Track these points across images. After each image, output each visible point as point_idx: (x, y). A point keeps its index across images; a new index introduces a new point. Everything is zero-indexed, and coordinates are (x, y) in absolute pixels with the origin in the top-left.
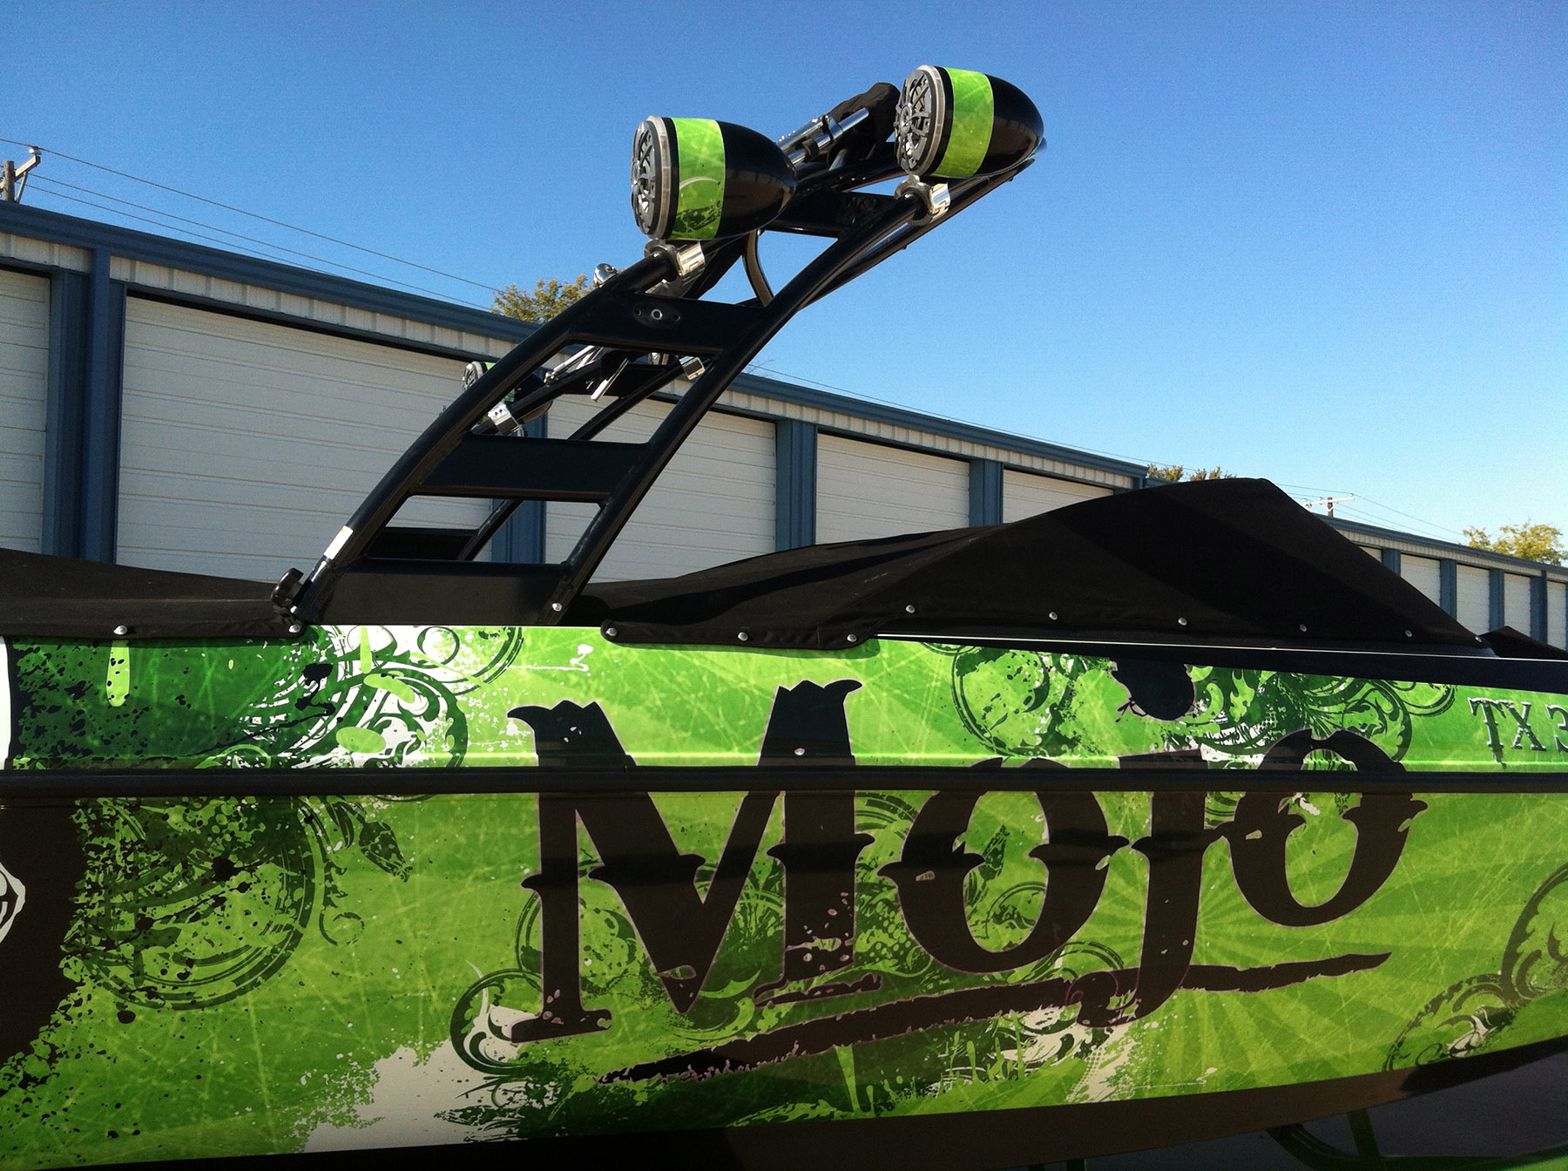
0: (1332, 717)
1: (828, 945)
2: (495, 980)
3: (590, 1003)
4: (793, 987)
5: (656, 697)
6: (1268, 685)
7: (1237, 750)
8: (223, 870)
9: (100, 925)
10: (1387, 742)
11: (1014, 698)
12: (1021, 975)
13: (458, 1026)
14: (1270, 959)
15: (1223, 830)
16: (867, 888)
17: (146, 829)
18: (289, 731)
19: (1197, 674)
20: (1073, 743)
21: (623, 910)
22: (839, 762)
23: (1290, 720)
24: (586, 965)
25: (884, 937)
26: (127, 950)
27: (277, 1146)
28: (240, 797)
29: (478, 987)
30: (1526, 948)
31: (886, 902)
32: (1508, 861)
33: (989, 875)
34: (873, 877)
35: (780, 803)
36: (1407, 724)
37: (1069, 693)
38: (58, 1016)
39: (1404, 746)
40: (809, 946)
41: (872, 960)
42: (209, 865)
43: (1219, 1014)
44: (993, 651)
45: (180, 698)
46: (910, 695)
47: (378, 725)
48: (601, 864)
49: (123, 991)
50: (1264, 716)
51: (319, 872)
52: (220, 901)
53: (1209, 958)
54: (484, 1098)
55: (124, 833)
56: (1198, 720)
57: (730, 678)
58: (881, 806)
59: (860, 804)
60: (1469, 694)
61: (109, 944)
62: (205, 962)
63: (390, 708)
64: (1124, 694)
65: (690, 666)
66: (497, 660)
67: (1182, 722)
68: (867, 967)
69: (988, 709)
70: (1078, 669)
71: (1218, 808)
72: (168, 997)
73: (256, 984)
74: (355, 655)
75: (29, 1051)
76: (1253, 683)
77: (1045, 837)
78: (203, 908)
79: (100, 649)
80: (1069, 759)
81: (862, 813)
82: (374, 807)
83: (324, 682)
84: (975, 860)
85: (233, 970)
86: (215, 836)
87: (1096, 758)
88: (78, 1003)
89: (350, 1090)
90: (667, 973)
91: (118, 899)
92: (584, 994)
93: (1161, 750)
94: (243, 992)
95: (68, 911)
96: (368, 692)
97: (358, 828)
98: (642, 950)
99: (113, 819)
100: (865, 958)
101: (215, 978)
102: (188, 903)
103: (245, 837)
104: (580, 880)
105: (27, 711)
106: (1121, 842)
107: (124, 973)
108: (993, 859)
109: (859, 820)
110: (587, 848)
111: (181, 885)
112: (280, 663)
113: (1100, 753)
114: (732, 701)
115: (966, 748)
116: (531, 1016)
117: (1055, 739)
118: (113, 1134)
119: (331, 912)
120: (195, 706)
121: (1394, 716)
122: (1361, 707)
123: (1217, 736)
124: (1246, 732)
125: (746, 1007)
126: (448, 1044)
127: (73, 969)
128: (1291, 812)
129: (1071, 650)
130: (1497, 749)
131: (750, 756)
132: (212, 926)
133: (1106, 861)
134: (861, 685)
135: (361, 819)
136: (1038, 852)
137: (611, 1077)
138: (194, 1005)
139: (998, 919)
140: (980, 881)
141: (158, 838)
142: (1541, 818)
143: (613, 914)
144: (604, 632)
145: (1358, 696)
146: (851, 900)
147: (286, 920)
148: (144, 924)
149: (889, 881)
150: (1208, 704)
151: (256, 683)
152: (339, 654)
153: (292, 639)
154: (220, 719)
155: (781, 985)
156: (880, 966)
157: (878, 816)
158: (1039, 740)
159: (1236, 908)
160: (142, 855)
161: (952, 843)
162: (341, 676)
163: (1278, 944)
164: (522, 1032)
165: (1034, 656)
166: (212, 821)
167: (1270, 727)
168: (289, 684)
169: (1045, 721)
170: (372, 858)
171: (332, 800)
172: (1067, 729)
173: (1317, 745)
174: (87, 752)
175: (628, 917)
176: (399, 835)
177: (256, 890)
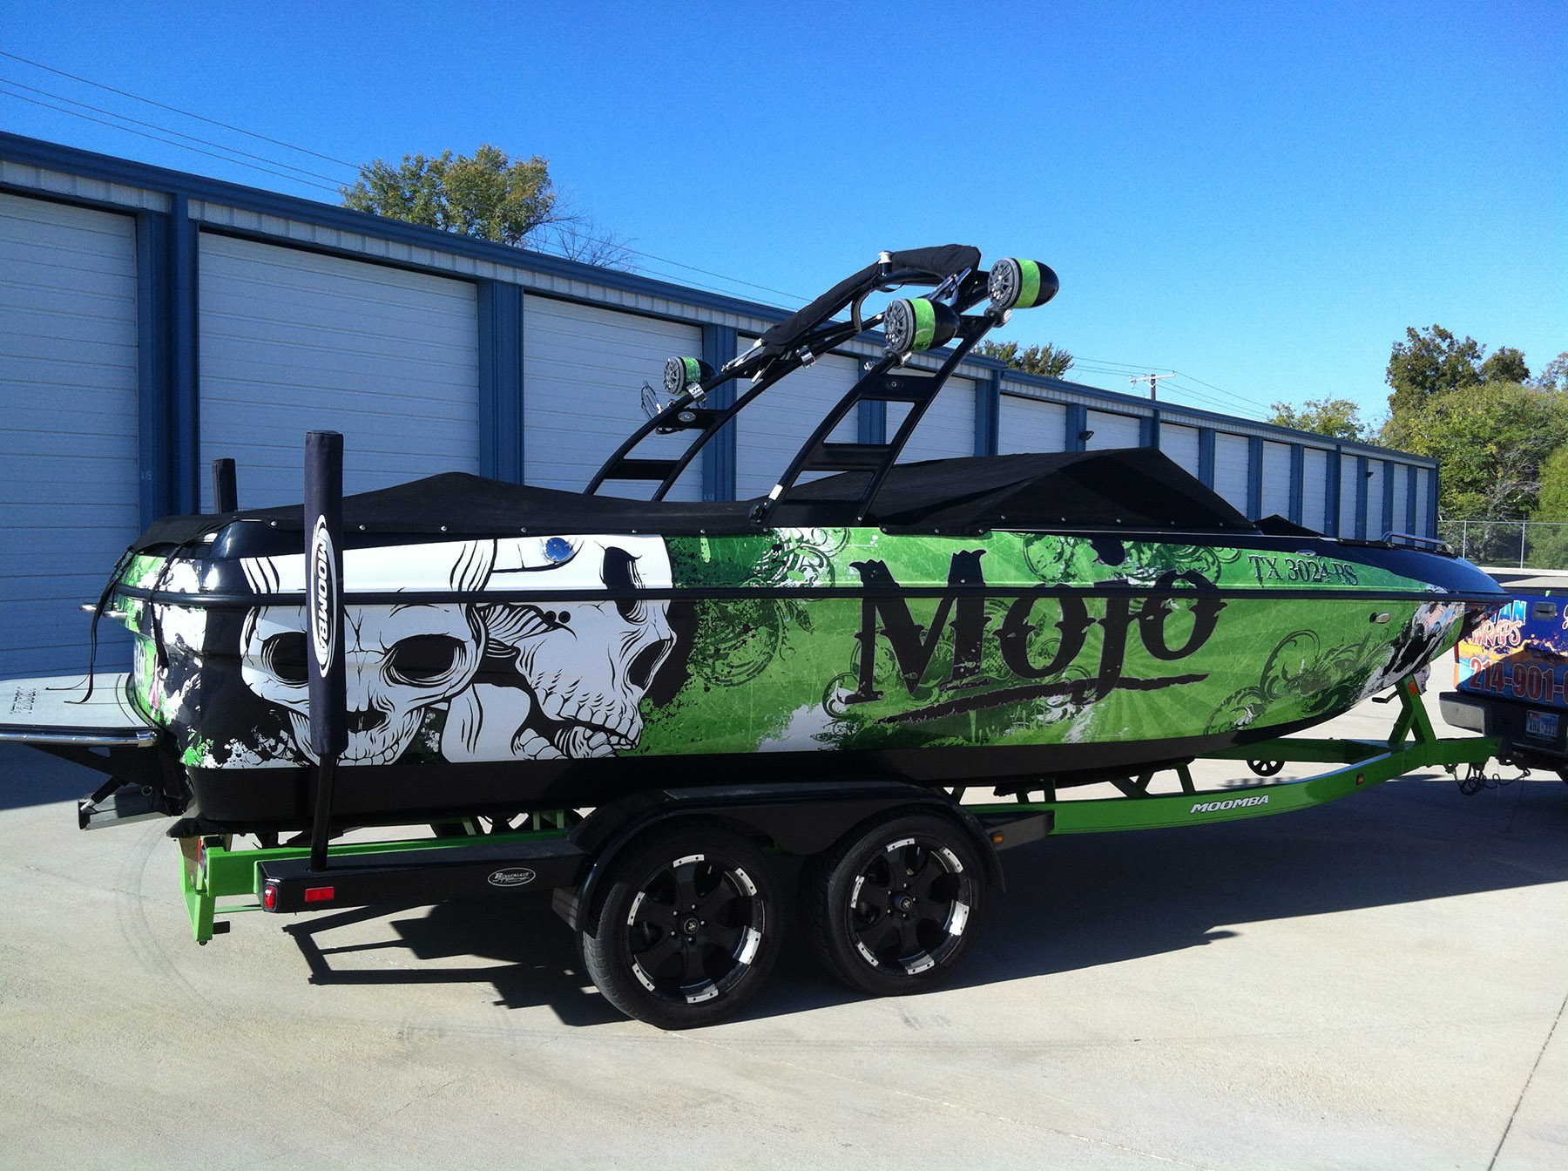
0: (1185, 564)
1: (970, 665)
2: (841, 677)
3: (876, 688)
4: (955, 683)
5: (905, 558)
6: (1157, 550)
7: (1143, 579)
8: (747, 629)
9: (701, 651)
10: (1209, 576)
11: (1049, 557)
12: (1048, 680)
13: (826, 695)
14: (1155, 675)
15: (1137, 615)
16: (988, 640)
17: (720, 612)
18: (770, 573)
19: (1126, 545)
20: (1074, 577)
21: (892, 648)
22: (979, 585)
23: (1167, 566)
24: (876, 671)
25: (993, 662)
26: (710, 661)
27: (749, 749)
28: (755, 598)
29: (835, 680)
30: (1272, 674)
31: (995, 646)
32: (1264, 631)
33: (1037, 635)
34: (990, 636)
35: (955, 603)
36: (1219, 567)
37: (1072, 555)
38: (683, 688)
39: (1217, 578)
40: (963, 665)
41: (988, 672)
42: (741, 627)
43: (1131, 700)
44: (1040, 536)
45: (729, 559)
46: (1006, 555)
47: (802, 570)
48: (884, 628)
49: (708, 679)
50: (1155, 564)
51: (781, 630)
52: (745, 642)
53: (1129, 674)
54: (829, 729)
55: (713, 614)
56: (1127, 566)
57: (934, 549)
58: (995, 604)
59: (986, 603)
60: (1249, 553)
61: (704, 659)
62: (737, 667)
63: (805, 563)
64: (1095, 554)
65: (916, 544)
66: (842, 542)
67: (1120, 567)
68: (985, 675)
69: (1039, 562)
70: (1076, 544)
71: (1135, 605)
72: (723, 681)
73: (755, 676)
74: (789, 541)
75: (671, 702)
76: (1151, 549)
77: (1061, 618)
78: (739, 644)
79: (697, 539)
80: (1072, 584)
81: (987, 608)
82: (802, 604)
83: (780, 552)
84: (1032, 628)
85: (748, 670)
86: (744, 615)
87: (1084, 583)
88: (691, 683)
89: (782, 724)
90: (907, 676)
91: (709, 641)
92: (874, 684)
93: (1111, 580)
94: (749, 680)
95: (691, 645)
96: (797, 556)
97: (796, 612)
98: (898, 666)
99: (709, 608)
100: (985, 671)
101: (740, 674)
102: (733, 642)
103: (755, 615)
104: (876, 635)
105: (676, 564)
106: (1094, 620)
107: (708, 671)
108: (1039, 629)
109: (986, 611)
110: (879, 622)
111: (731, 635)
112: (763, 544)
113: (1086, 581)
114: (935, 559)
115: (1030, 579)
116: (853, 693)
117: (1067, 575)
118: (693, 740)
119: (784, 647)
120: (735, 562)
121: (1213, 564)
122: (1198, 560)
123: (1135, 573)
124: (1148, 571)
125: (936, 691)
126: (821, 704)
127: (691, 669)
128: (1167, 607)
129: (1073, 535)
130: (1260, 579)
131: (943, 583)
132: (740, 653)
133: (1086, 629)
134: (985, 552)
135: (797, 608)
136: (1058, 625)
137: (879, 721)
138: (732, 685)
139: (1040, 655)
140: (1034, 637)
141: (724, 616)
142: (1280, 611)
143: (888, 650)
144: (881, 529)
145: (1197, 554)
146: (981, 645)
147: (767, 650)
148: (717, 650)
149: (997, 637)
150: (1131, 559)
151: (755, 552)
152: (784, 540)
153: (765, 534)
154: (745, 568)
155: (950, 682)
156: (991, 675)
157: (995, 609)
158: (1060, 575)
159: (1141, 651)
160: (718, 623)
161: (1023, 621)
162: (786, 550)
163: (1158, 669)
164: (850, 700)
165: (1057, 538)
166: (743, 609)
167: (1158, 569)
168: (767, 553)
169: (1062, 567)
170: (800, 625)
171: (787, 600)
172: (1072, 571)
173: (1179, 577)
174: (699, 581)
175: (894, 651)
176: (810, 616)
177: (758, 637)
